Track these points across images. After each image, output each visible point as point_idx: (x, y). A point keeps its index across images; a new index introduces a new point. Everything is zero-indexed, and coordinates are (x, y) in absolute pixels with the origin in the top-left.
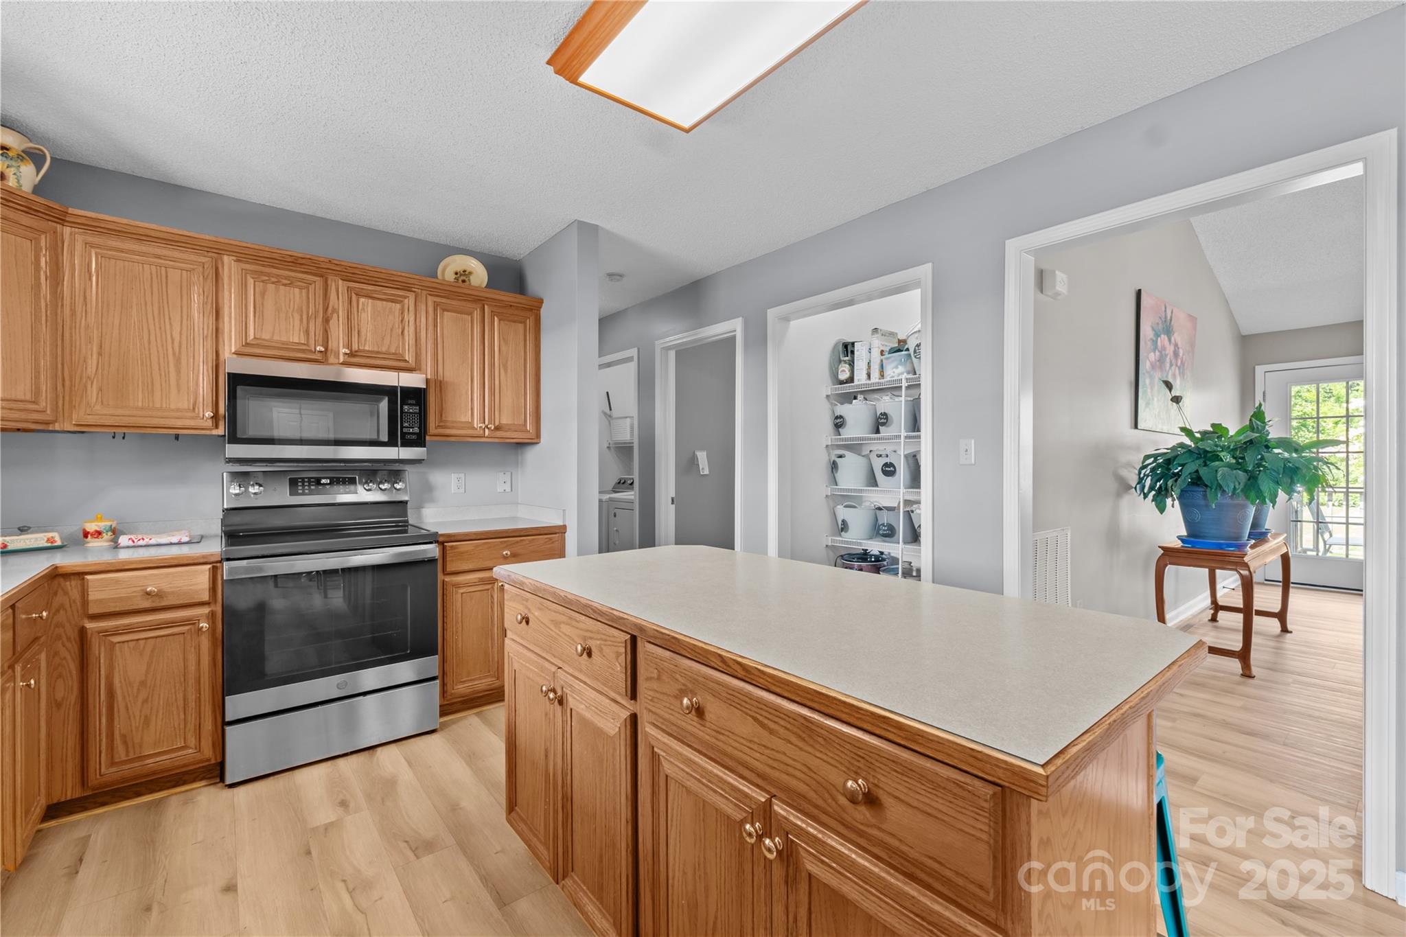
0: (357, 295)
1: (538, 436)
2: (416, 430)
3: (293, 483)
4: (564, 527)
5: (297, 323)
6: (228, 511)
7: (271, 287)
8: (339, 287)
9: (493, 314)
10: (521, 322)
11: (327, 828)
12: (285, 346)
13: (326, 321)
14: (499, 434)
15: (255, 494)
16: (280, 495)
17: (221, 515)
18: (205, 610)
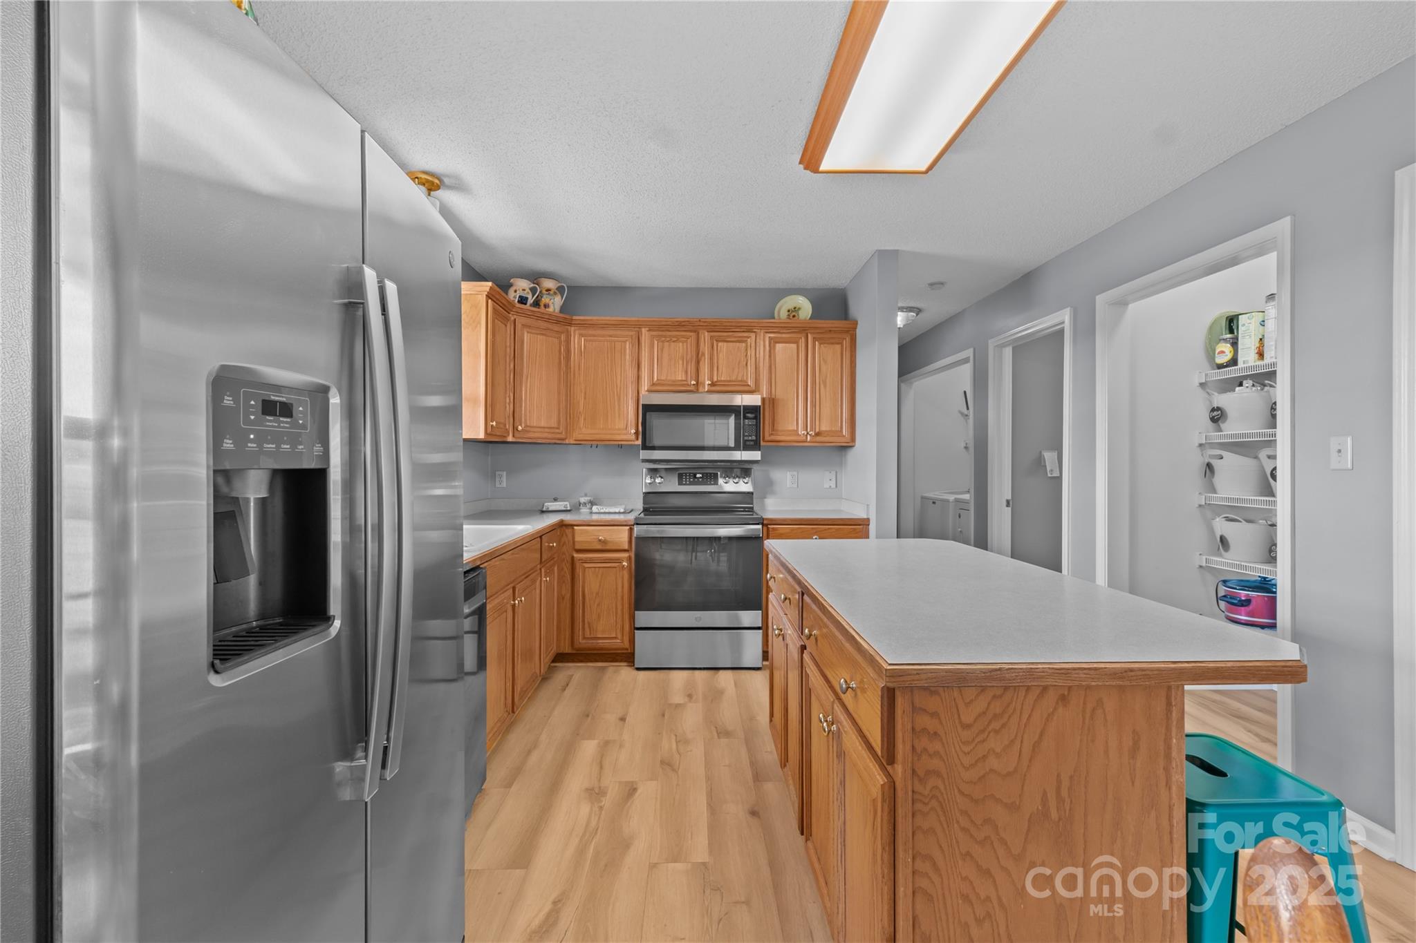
0: (717, 341)
1: (853, 439)
2: (754, 438)
3: (680, 476)
4: (868, 520)
5: (681, 366)
6: (646, 494)
7: (666, 344)
8: (705, 336)
9: (815, 339)
10: (838, 344)
11: (678, 706)
12: (674, 383)
13: (698, 362)
14: (818, 439)
15: (659, 483)
16: (672, 485)
17: (642, 496)
18: (626, 555)
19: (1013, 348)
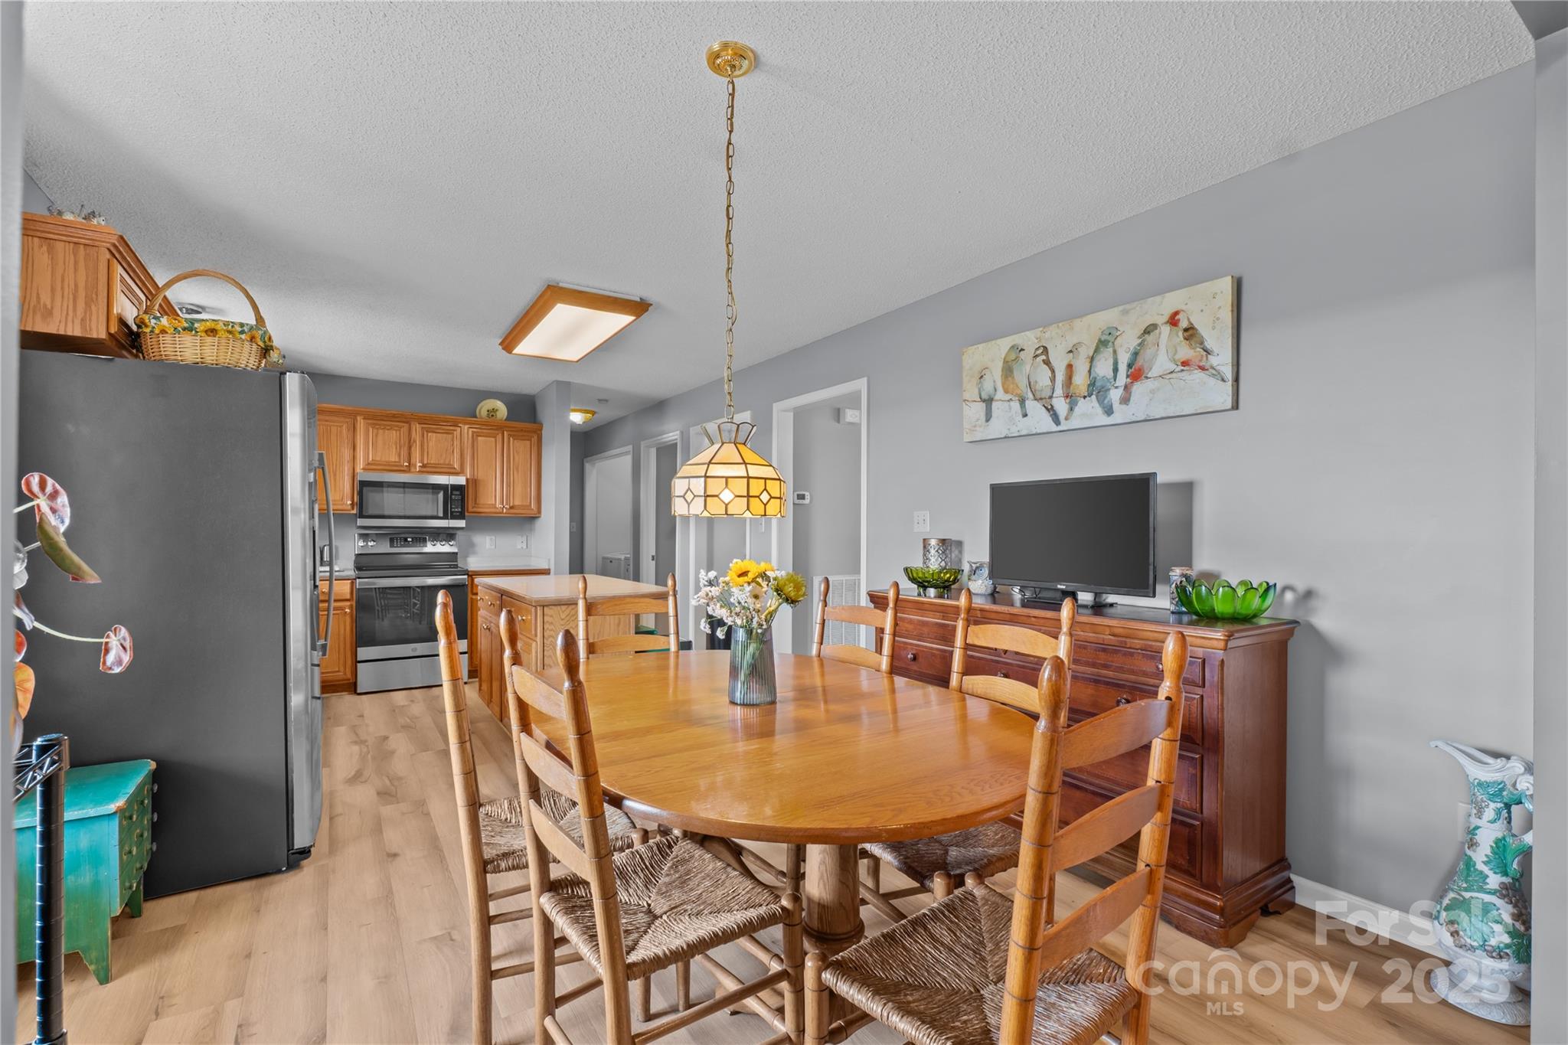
0: (427, 431)
1: (539, 512)
2: (460, 510)
3: (392, 541)
4: (549, 570)
5: (394, 450)
6: (358, 555)
7: (381, 431)
8: (417, 428)
9: (510, 436)
10: (528, 440)
11: (403, 706)
12: (388, 464)
13: (410, 448)
14: (512, 511)
15: (372, 546)
16: (384, 547)
17: (354, 558)
18: (348, 603)
19: (657, 449)
